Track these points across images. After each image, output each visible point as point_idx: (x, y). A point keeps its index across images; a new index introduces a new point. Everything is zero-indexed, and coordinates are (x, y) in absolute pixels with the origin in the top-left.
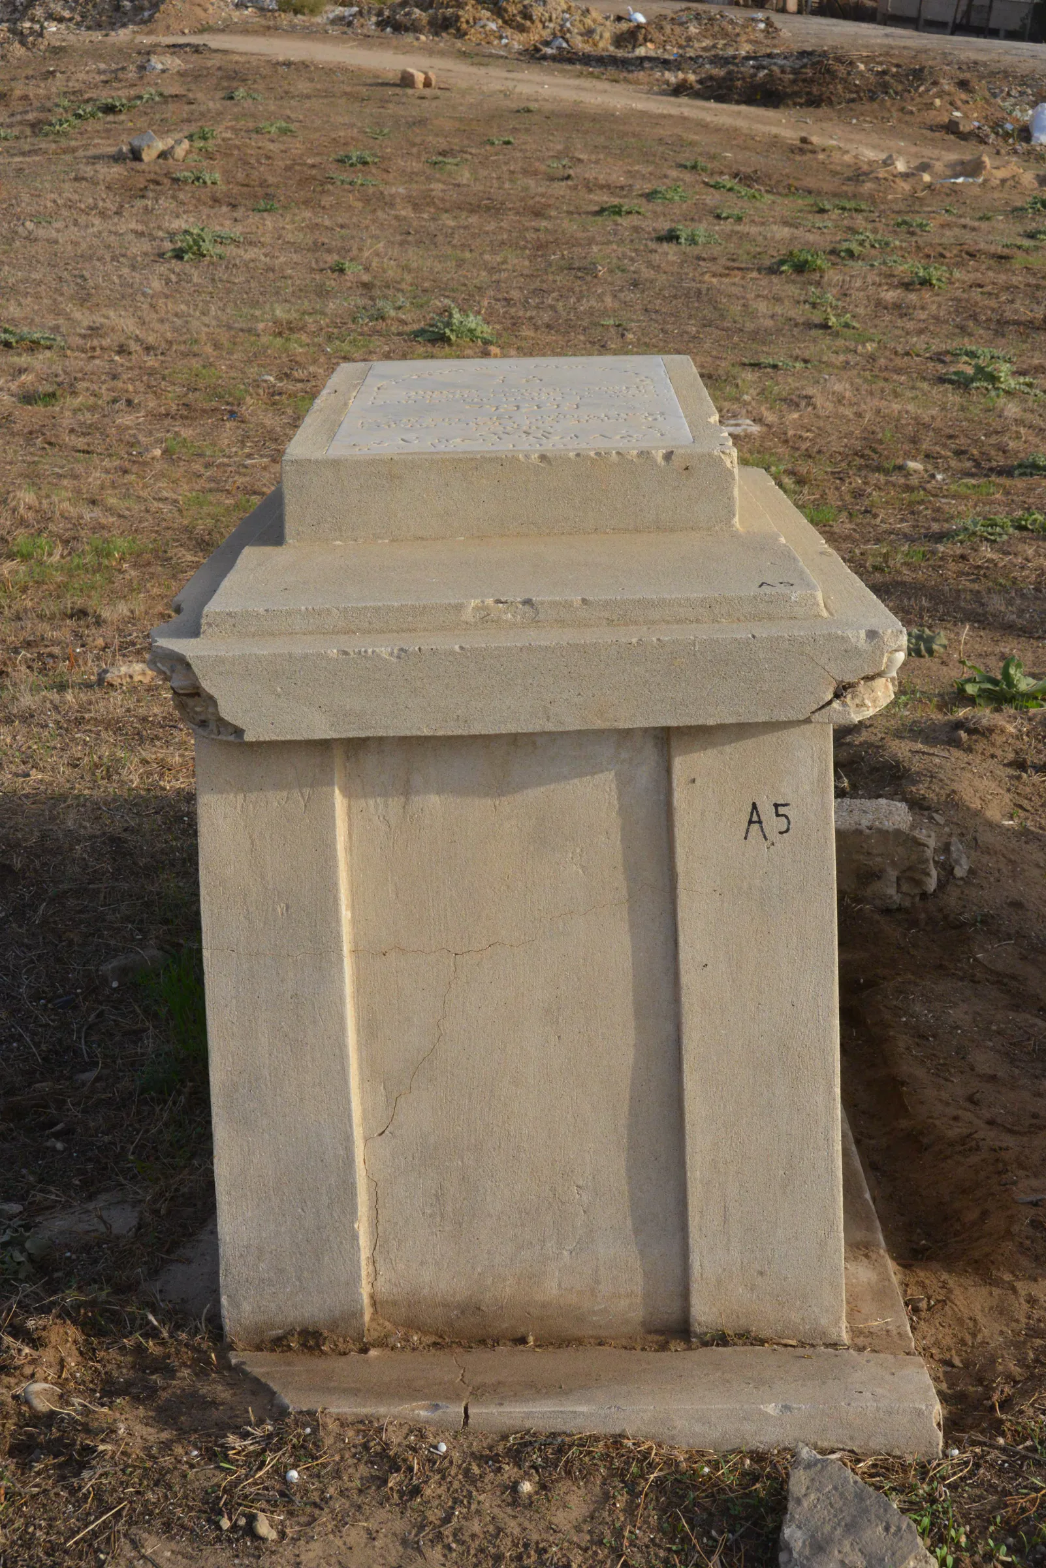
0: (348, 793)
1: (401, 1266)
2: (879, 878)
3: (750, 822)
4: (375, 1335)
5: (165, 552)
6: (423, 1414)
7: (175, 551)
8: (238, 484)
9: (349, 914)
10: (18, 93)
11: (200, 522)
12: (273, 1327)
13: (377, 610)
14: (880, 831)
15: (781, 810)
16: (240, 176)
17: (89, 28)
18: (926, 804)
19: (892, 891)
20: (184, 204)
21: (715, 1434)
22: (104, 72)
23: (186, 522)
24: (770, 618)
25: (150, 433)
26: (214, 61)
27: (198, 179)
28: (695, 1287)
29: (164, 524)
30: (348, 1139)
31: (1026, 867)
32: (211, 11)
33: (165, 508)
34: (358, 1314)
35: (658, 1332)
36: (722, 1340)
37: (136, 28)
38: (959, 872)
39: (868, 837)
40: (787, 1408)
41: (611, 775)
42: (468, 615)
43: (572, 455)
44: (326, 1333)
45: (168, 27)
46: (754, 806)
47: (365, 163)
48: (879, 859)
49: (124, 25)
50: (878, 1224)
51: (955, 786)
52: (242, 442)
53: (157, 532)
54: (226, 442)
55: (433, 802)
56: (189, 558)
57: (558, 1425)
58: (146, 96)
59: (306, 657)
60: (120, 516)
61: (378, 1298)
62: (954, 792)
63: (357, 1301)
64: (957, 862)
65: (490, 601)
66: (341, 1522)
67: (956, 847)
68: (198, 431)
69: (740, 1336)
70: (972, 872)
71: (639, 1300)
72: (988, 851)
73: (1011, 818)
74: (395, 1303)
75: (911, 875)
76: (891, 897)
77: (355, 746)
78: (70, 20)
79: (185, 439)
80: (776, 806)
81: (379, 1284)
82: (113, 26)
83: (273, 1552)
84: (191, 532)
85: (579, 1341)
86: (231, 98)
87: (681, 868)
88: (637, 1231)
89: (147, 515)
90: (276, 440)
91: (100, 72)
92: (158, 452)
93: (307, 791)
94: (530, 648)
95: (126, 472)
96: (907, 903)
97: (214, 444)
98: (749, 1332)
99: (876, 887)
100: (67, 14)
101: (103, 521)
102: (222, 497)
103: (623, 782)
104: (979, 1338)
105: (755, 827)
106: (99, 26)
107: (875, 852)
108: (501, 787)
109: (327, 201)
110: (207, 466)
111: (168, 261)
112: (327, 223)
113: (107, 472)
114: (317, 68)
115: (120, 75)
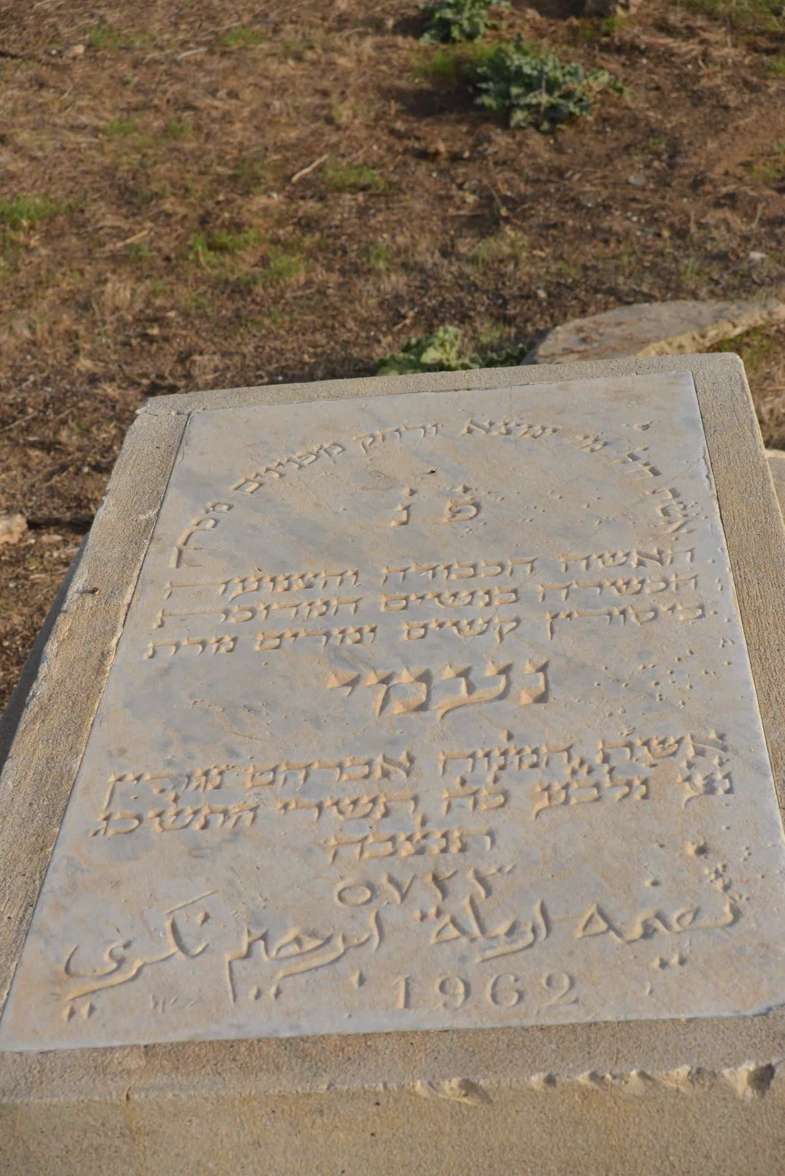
5: (82, 211)
7: (94, 207)
8: (169, 96)
11: (124, 159)
23: (107, 161)
25: (72, 23)
29: (82, 167)
33: (83, 140)
52: (176, 24)
53: (73, 179)
54: (157, 26)
56: (110, 221)
60: (33, 159)
68: (125, 13)
79: (111, 27)
84: (114, 177)
89: (62, 154)
90: (214, 18)
92: (80, 49)
95: (42, 85)
97: (143, 31)
101: (12, 167)
102: (149, 116)
110: (135, 65)
113: (21, 86)
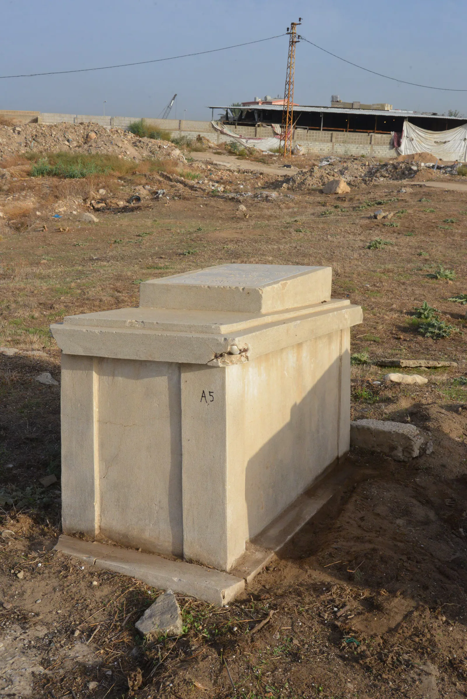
0: (99, 374)
1: (107, 519)
2: (396, 449)
3: (202, 396)
4: (99, 538)
6: (85, 558)
9: (97, 410)
10: (356, 198)
12: (73, 530)
13: (105, 320)
14: (397, 433)
15: (211, 394)
16: (407, 225)
17: (393, 180)
18: (428, 428)
19: (400, 454)
20: (383, 232)
21: (159, 584)
22: (387, 192)
24: (206, 333)
26: (425, 190)
27: (391, 225)
28: (185, 543)
30: (93, 477)
31: (454, 454)
32: (433, 174)
34: (93, 531)
35: (176, 555)
36: (191, 561)
37: (408, 180)
38: (428, 452)
39: (393, 435)
40: (180, 580)
41: (166, 377)
42: (127, 324)
43: (216, 287)
44: (85, 534)
45: (419, 179)
46: (204, 392)
47: (453, 222)
48: (396, 443)
49: (405, 179)
50: (282, 545)
51: (442, 424)
55: (120, 380)
57: (117, 570)
58: (393, 200)
59: (78, 331)
61: (102, 527)
62: (440, 426)
63: (94, 526)
64: (428, 448)
65: (134, 321)
66: (43, 579)
67: (431, 443)
69: (197, 561)
70: (433, 452)
71: (171, 544)
72: (443, 447)
73: (460, 438)
74: (106, 530)
75: (408, 449)
76: (400, 457)
77: (101, 360)
78: (388, 177)
80: (210, 392)
81: (102, 523)
82: (401, 179)
83: (19, 582)
85: (153, 553)
86: (420, 201)
87: (183, 408)
88: (170, 521)
91: (385, 192)
93: (87, 372)
94: (132, 334)
96: (406, 460)
98: (199, 561)
99: (395, 452)
100: (387, 175)
103: (170, 380)
104: (282, 582)
105: (204, 398)
106: (397, 179)
107: (394, 440)
108: (138, 377)
109: (432, 233)
111: (365, 249)
112: (428, 240)
114: (457, 192)
115: (391, 194)
